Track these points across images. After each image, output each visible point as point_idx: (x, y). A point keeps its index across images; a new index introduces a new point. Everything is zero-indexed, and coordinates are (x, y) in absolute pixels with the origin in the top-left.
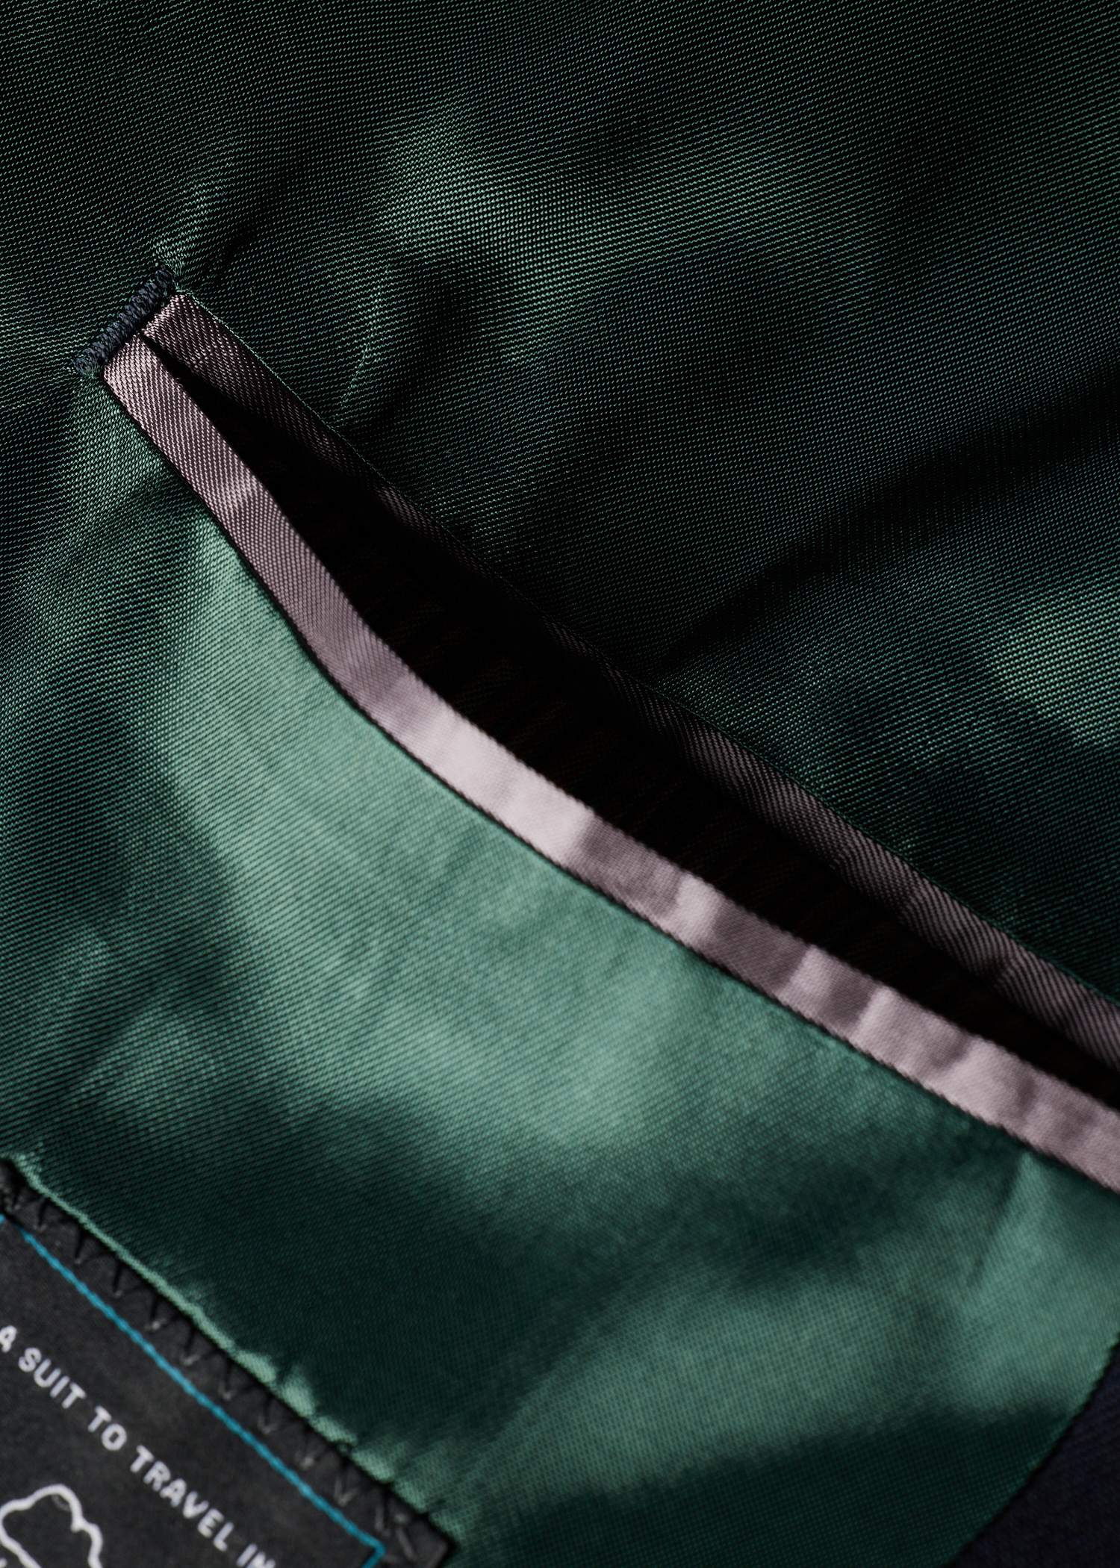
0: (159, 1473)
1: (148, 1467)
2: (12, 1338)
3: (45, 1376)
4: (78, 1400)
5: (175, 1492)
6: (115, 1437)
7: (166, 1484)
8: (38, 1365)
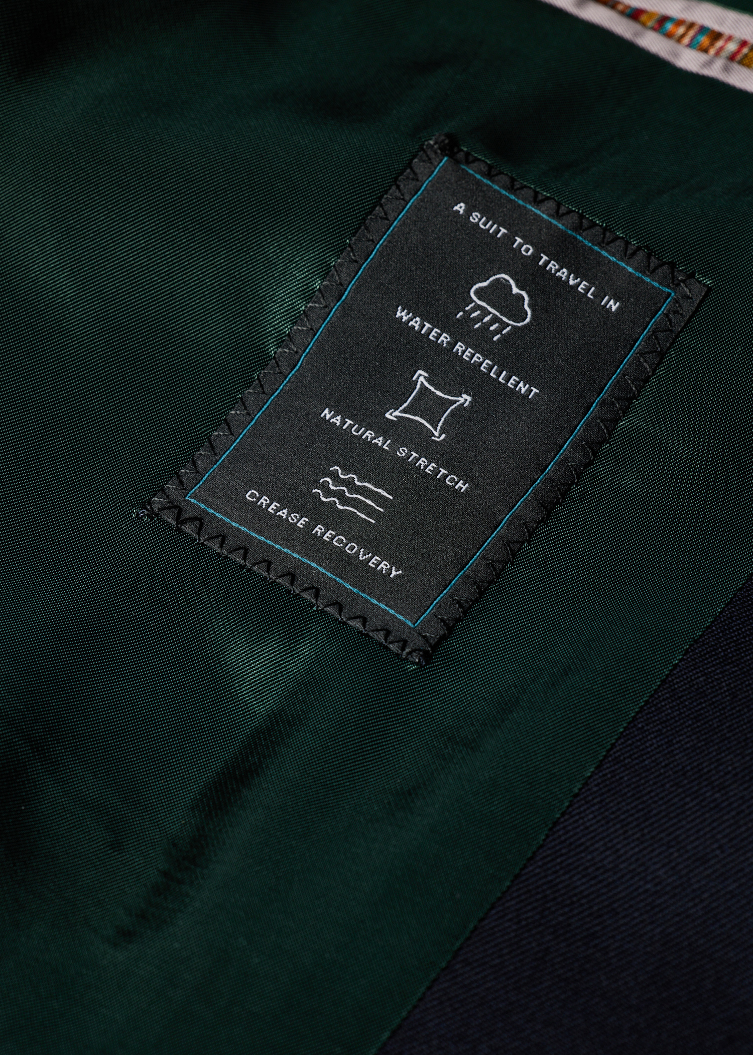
0: (553, 266)
1: (547, 263)
2: (463, 208)
3: (485, 224)
4: (504, 234)
5: (563, 273)
6: (528, 250)
7: (558, 270)
8: (480, 220)
